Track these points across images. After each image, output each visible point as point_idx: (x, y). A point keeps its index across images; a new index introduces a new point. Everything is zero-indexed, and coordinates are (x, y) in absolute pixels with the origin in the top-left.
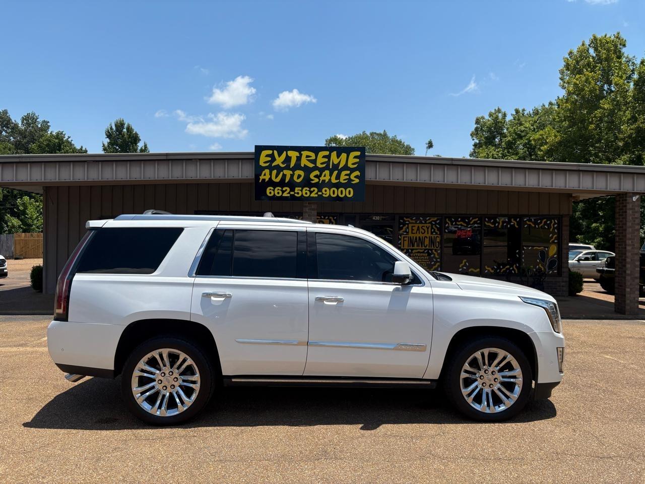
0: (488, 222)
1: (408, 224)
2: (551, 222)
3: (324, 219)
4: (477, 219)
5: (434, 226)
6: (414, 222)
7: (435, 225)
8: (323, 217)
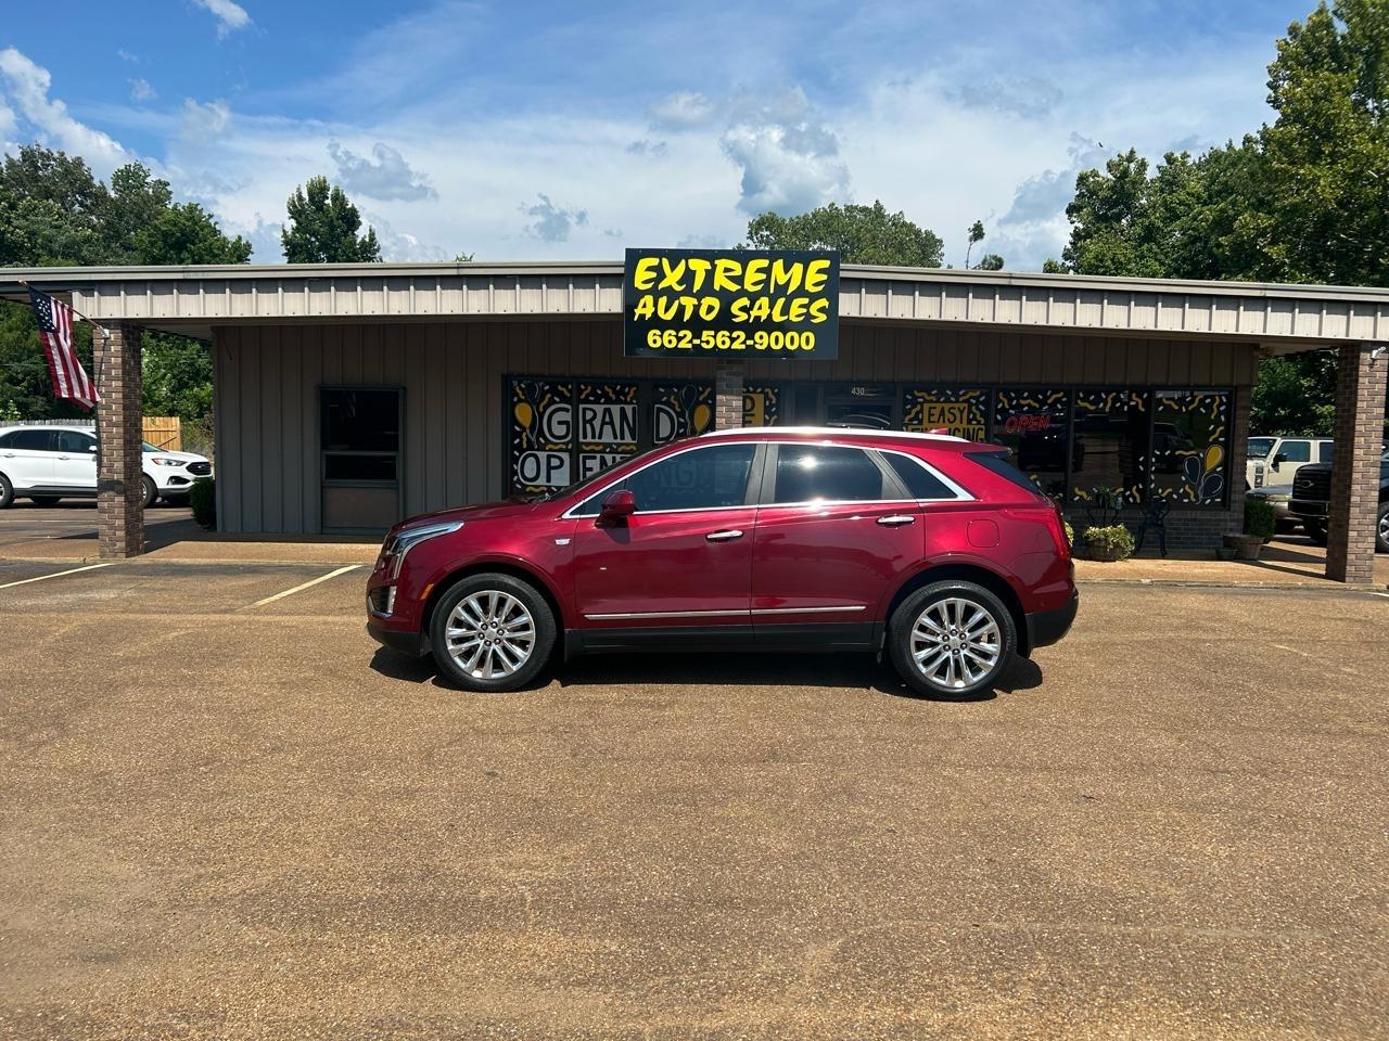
0: (1083, 400)
1: (922, 404)
2: (1213, 401)
3: (754, 392)
4: (1062, 394)
5: (974, 408)
6: (934, 398)
7: (977, 405)
8: (751, 389)
